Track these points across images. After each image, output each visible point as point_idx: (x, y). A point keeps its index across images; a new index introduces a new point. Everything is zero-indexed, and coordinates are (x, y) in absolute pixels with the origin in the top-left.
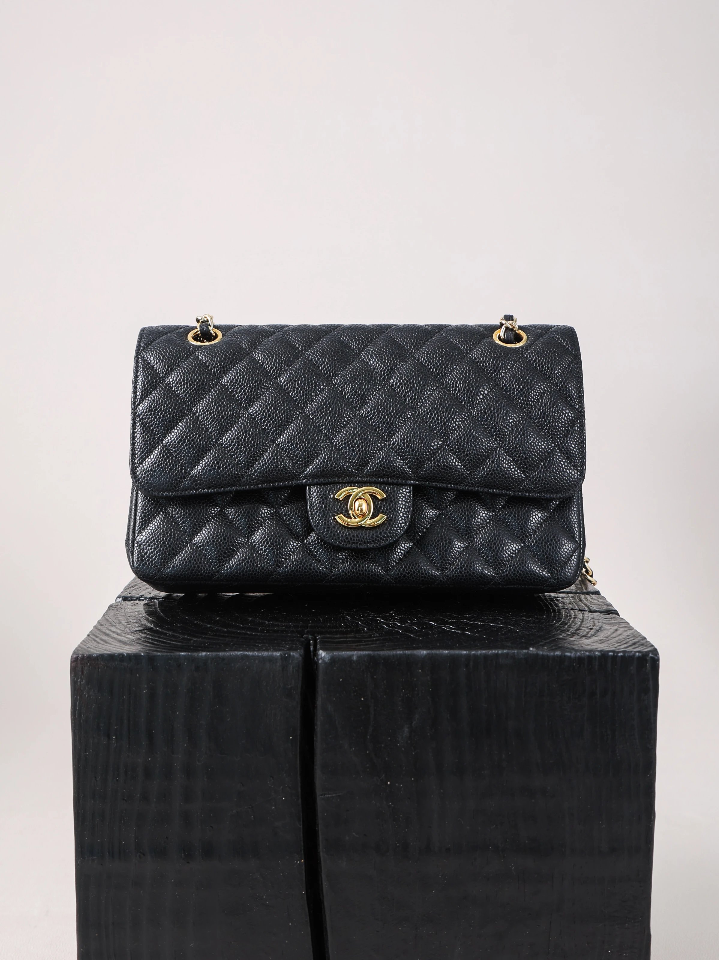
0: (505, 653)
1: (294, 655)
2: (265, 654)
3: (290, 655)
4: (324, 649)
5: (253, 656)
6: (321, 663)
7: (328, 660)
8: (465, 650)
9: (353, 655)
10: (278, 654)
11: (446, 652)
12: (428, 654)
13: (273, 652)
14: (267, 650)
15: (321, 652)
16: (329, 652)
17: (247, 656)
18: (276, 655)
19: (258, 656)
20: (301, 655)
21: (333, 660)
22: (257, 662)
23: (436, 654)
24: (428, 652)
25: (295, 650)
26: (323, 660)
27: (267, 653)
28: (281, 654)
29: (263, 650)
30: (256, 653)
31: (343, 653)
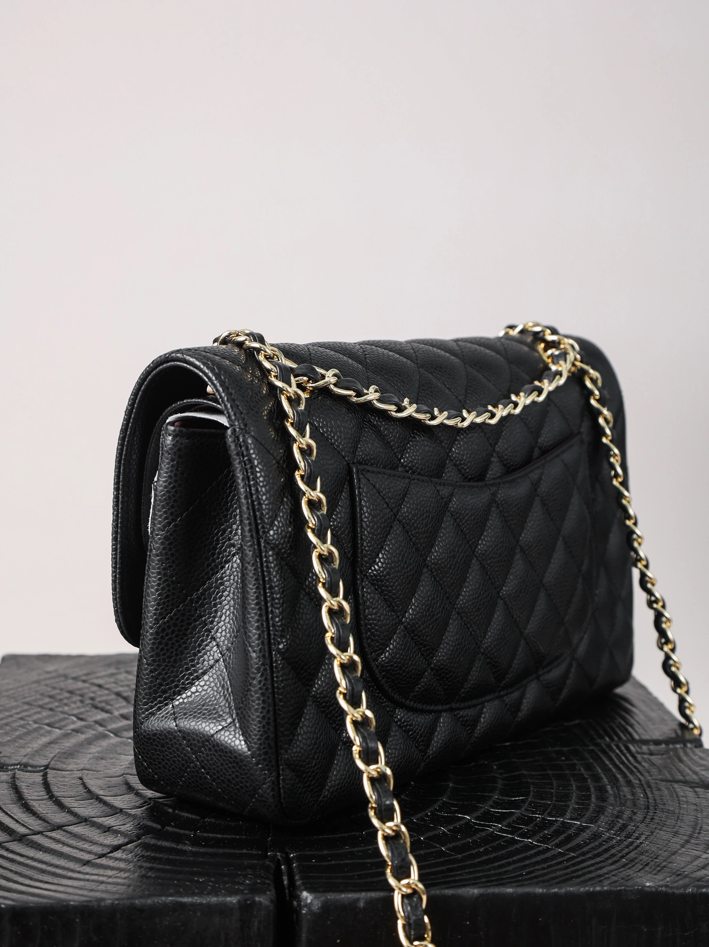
0: (606, 891)
1: (260, 902)
2: (214, 900)
3: (254, 901)
4: (310, 890)
5: (193, 905)
6: (305, 914)
7: (318, 909)
8: (542, 887)
9: (358, 900)
10: (233, 900)
11: (510, 890)
12: (481, 895)
13: (225, 895)
14: (215, 892)
15: (305, 894)
16: (319, 895)
17: (183, 905)
18: (231, 903)
19: (201, 904)
20: (272, 901)
21: (326, 908)
22: (199, 914)
23: (494, 894)
24: (482, 891)
25: (261, 891)
26: (309, 908)
27: (216, 899)
28: (239, 901)
29: (209, 894)
30: (197, 900)
31: (343, 896)
